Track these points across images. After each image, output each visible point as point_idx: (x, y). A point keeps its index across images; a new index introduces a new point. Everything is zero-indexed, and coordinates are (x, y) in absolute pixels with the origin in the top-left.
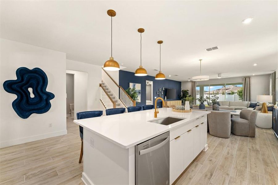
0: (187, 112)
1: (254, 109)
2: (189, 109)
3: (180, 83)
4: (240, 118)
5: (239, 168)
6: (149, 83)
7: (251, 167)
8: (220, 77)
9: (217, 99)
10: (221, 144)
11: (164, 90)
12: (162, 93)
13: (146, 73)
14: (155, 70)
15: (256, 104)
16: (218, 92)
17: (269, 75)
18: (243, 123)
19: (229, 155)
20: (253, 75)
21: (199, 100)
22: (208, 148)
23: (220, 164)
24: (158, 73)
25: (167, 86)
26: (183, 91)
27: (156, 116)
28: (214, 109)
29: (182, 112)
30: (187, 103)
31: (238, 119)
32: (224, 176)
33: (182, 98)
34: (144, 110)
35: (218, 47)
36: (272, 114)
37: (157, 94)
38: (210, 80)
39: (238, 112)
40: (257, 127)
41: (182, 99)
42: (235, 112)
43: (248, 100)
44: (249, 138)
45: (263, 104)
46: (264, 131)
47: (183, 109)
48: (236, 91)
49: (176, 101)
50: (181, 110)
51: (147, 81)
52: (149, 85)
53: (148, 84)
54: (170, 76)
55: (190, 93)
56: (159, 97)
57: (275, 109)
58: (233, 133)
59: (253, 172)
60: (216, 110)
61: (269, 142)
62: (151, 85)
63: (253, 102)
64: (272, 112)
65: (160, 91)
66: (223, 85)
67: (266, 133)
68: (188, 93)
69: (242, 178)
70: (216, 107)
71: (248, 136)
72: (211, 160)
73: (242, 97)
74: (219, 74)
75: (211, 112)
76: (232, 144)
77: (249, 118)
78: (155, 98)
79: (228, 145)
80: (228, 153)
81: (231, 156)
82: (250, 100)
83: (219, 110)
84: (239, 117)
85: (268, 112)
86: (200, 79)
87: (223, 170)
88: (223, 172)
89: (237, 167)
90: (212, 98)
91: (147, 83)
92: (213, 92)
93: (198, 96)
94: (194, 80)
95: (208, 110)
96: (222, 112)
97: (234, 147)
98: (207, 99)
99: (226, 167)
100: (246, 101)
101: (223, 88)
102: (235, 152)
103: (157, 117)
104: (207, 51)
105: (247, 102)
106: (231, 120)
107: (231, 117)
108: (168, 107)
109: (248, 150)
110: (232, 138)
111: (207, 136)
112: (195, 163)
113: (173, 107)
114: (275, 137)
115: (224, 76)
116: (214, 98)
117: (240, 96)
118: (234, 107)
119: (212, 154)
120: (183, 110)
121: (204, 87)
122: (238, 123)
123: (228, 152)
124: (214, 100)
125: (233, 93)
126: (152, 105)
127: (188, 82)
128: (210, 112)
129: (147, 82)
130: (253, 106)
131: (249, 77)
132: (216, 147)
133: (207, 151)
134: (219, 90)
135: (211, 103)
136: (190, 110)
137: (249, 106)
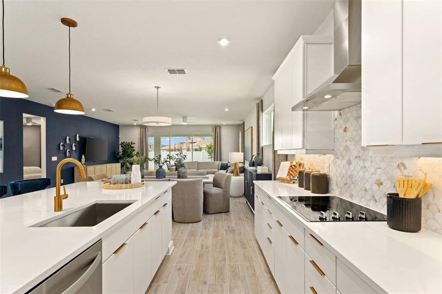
0: (137, 186)
1: (226, 172)
2: (140, 179)
3: (116, 128)
4: (214, 186)
5: (217, 265)
6: (33, 121)
7: (230, 257)
8: (186, 122)
9: (184, 159)
10: (192, 234)
11: (78, 139)
12: (74, 148)
13: (24, 90)
14: (52, 89)
15: (227, 164)
16: (181, 148)
17: (239, 125)
18: (217, 194)
19: (204, 248)
20: (224, 124)
21: (156, 161)
22: (174, 247)
23: (193, 269)
24: (64, 97)
25: (87, 132)
26: (122, 144)
27: (59, 207)
28: (179, 177)
29: (126, 188)
30: (136, 168)
31: (211, 189)
32: (200, 288)
33: (121, 158)
34: (15, 193)
35: (185, 71)
36: (244, 177)
37: (60, 149)
38: (173, 126)
39: (211, 178)
40: (231, 196)
41: (122, 161)
42: (207, 178)
43: (219, 160)
44: (223, 214)
45: (235, 164)
46: (237, 200)
47: (128, 182)
48: (204, 146)
49: (109, 166)
50: (122, 183)
51: (25, 115)
52: (33, 126)
53: (30, 124)
54: (93, 110)
55: (136, 147)
56: (66, 157)
57: (247, 170)
58: (206, 212)
59: (232, 263)
60: (182, 178)
61: (243, 215)
62: (39, 126)
63: (225, 162)
64: (243, 174)
65: (68, 141)
66: (188, 136)
67: (239, 203)
68: (133, 147)
69: (222, 279)
70: (183, 173)
71: (222, 212)
72: (179, 269)
73: (211, 155)
74: (185, 118)
75: (178, 182)
76: (205, 229)
77: (223, 185)
78: (54, 159)
79: (201, 232)
80: (202, 246)
81: (207, 249)
82: (220, 160)
83: (186, 178)
84: (212, 185)
85: (240, 174)
86: (157, 123)
87: (198, 279)
88: (199, 281)
89: (215, 266)
90: (177, 157)
91: (24, 121)
92: (175, 147)
93: (151, 155)
94: (145, 123)
95: (170, 179)
96: (191, 179)
97: (208, 234)
98: (168, 160)
99: (202, 270)
100: (217, 160)
101: (187, 141)
102: (210, 242)
103: (64, 208)
104: (169, 73)
105: (218, 162)
106: (204, 191)
107: (204, 187)
108: (91, 179)
109: (224, 232)
110: (205, 219)
111: (173, 226)
112: (155, 285)
113: (103, 178)
114: (247, 207)
115: (191, 121)
116: (179, 157)
117: (209, 153)
118: (205, 170)
119: (181, 256)
120: (126, 183)
121: (162, 138)
122: (211, 195)
123: (202, 244)
124: (180, 161)
125: (200, 149)
126: (45, 176)
127: (132, 126)
128: (176, 182)
129: (27, 118)
130: (224, 167)
131: (220, 127)
132: (186, 241)
133: (173, 253)
134: (182, 143)
135: (172, 166)
136: (142, 181)
137: (220, 168)
